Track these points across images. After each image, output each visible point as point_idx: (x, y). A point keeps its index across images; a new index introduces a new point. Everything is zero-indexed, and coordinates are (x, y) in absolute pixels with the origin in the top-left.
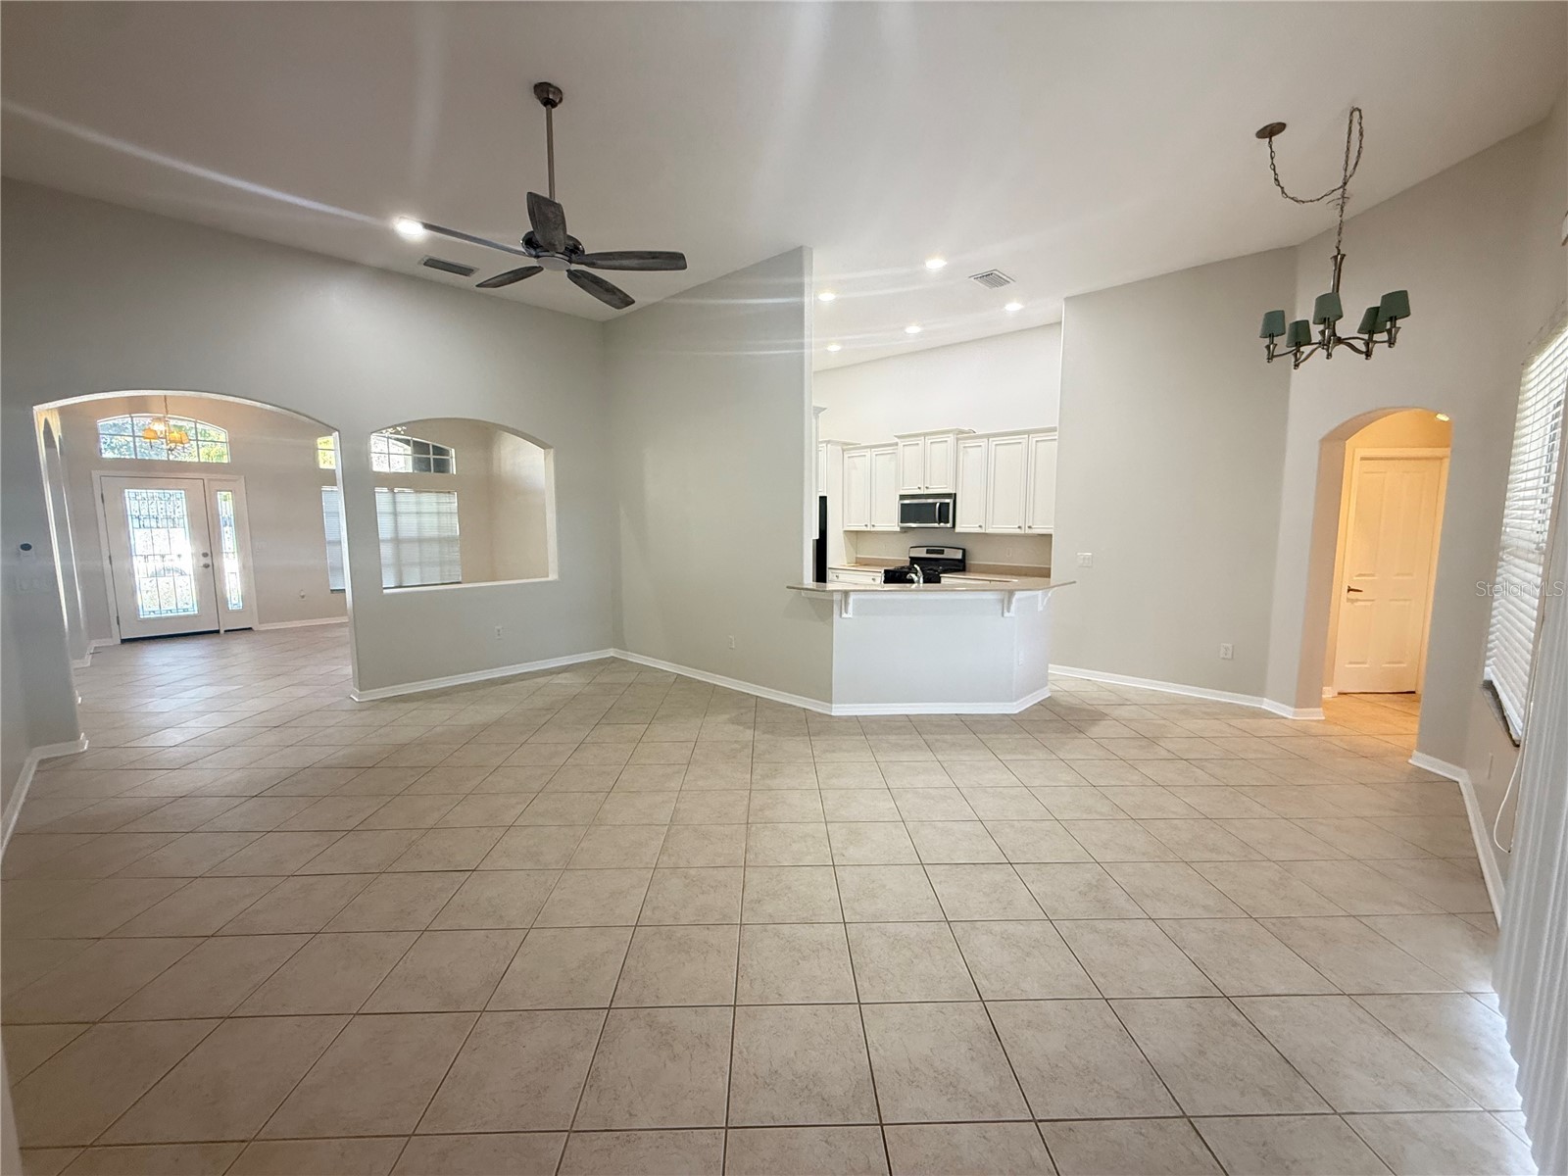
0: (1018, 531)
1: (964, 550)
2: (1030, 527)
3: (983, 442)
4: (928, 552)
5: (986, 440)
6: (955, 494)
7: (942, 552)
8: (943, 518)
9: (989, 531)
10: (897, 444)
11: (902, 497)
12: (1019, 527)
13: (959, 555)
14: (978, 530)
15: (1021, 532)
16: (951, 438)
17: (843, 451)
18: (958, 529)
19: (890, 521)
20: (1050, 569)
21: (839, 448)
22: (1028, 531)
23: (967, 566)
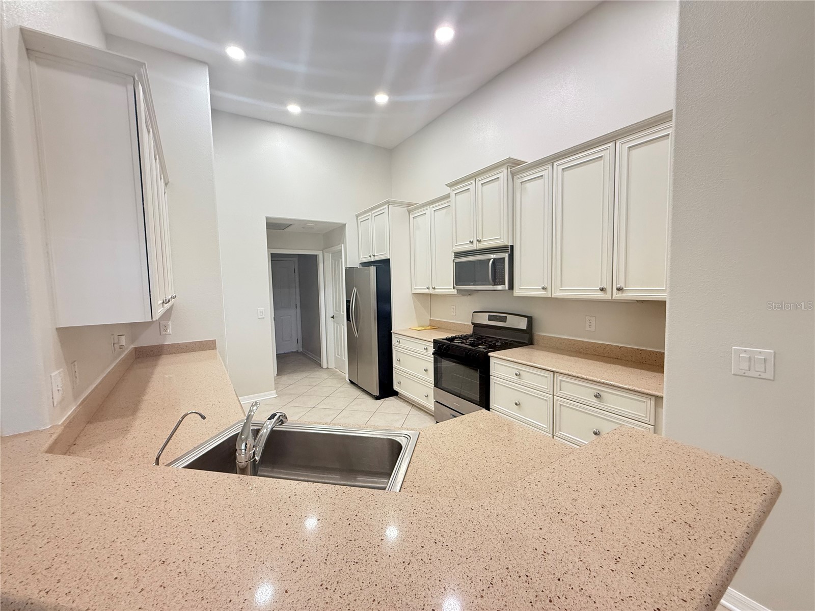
0: (600, 295)
1: (530, 320)
2: (619, 289)
3: (546, 171)
4: (490, 318)
5: (550, 167)
6: (512, 247)
7: (504, 320)
8: (497, 279)
9: (558, 294)
10: (448, 196)
11: (458, 255)
12: (602, 290)
13: (522, 324)
14: (542, 293)
15: (607, 296)
16: (503, 174)
17: (409, 212)
18: (517, 292)
19: (445, 283)
20: (664, 353)
21: (405, 209)
22: (617, 296)
23: (536, 338)
